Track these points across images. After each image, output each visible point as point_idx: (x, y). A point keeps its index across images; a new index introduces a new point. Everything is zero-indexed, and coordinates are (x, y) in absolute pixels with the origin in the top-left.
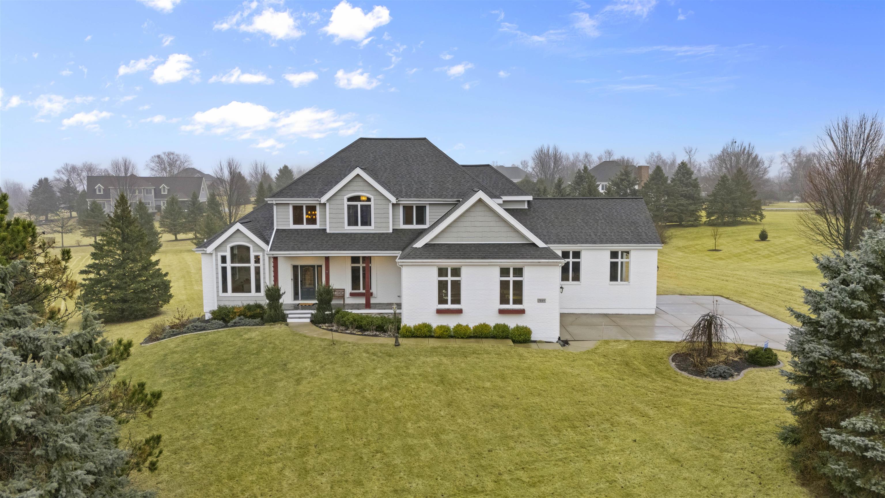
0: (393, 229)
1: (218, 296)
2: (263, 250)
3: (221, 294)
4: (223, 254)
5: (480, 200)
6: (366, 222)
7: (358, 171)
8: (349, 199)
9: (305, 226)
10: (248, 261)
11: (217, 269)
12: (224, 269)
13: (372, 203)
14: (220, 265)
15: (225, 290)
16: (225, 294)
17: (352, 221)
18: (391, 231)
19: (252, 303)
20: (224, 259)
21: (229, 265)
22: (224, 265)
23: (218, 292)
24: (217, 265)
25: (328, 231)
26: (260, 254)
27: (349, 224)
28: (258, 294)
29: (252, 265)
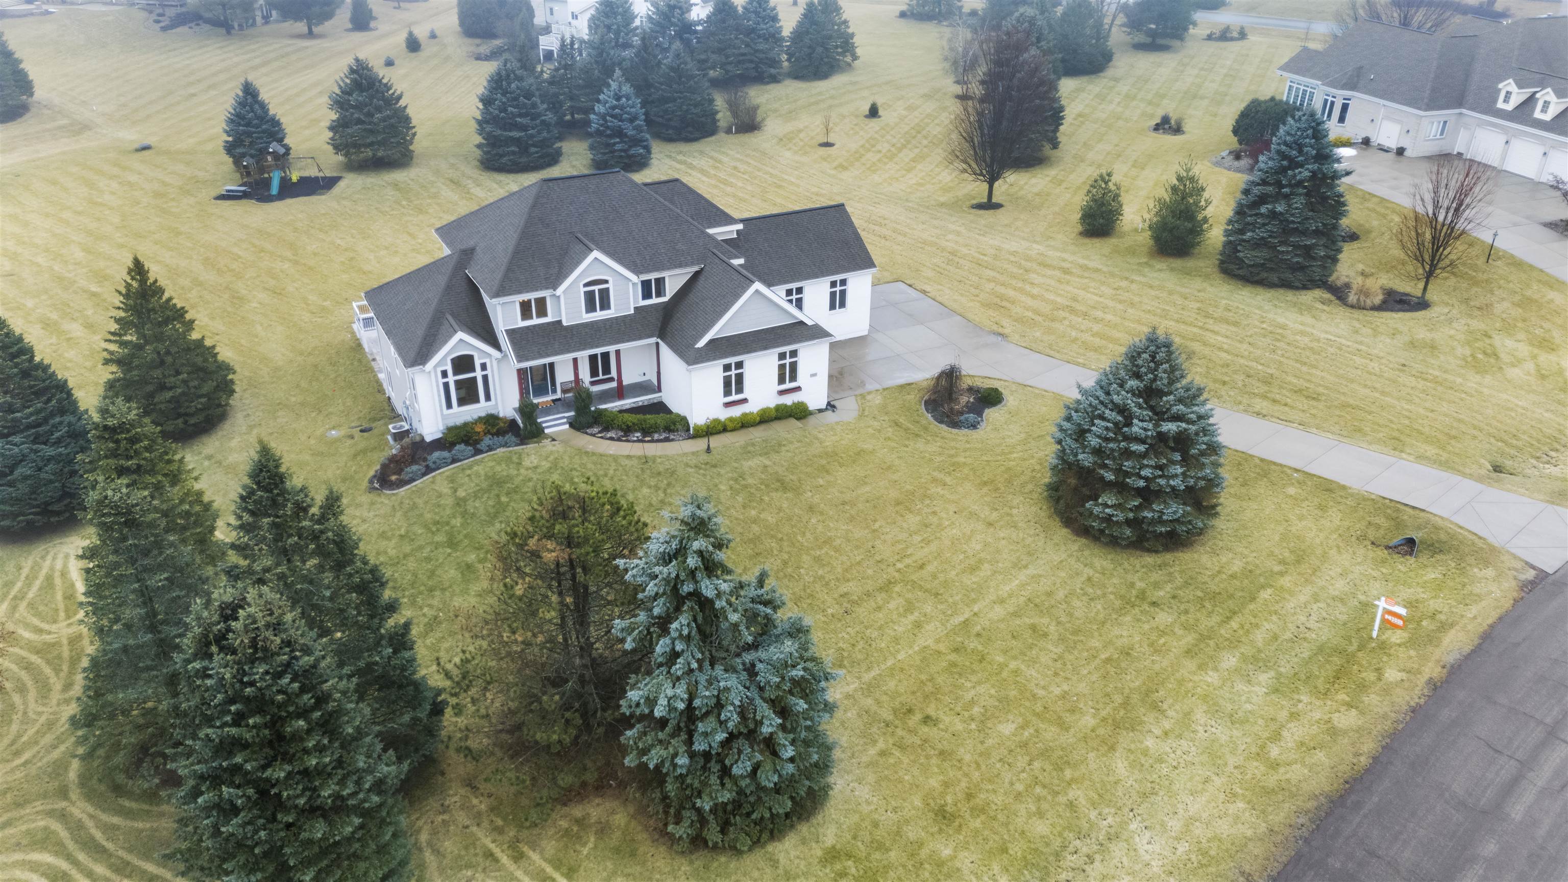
0: (636, 308)
1: (442, 414)
2: (490, 355)
3: (446, 412)
4: (443, 368)
5: (757, 291)
6: (605, 305)
7: (596, 254)
8: (586, 285)
9: (535, 321)
10: (473, 370)
11: (438, 386)
12: (446, 385)
13: (610, 285)
14: (441, 381)
15: (449, 405)
16: (450, 411)
17: (591, 307)
18: (632, 312)
19: (483, 414)
20: (444, 374)
21: (451, 379)
22: (445, 380)
23: (441, 410)
24: (437, 381)
25: (565, 323)
26: (487, 361)
27: (588, 311)
28: (489, 403)
29: (478, 374)
